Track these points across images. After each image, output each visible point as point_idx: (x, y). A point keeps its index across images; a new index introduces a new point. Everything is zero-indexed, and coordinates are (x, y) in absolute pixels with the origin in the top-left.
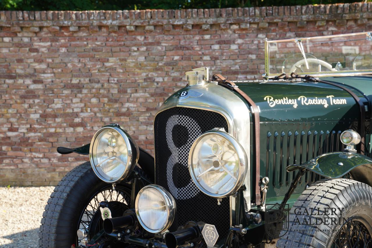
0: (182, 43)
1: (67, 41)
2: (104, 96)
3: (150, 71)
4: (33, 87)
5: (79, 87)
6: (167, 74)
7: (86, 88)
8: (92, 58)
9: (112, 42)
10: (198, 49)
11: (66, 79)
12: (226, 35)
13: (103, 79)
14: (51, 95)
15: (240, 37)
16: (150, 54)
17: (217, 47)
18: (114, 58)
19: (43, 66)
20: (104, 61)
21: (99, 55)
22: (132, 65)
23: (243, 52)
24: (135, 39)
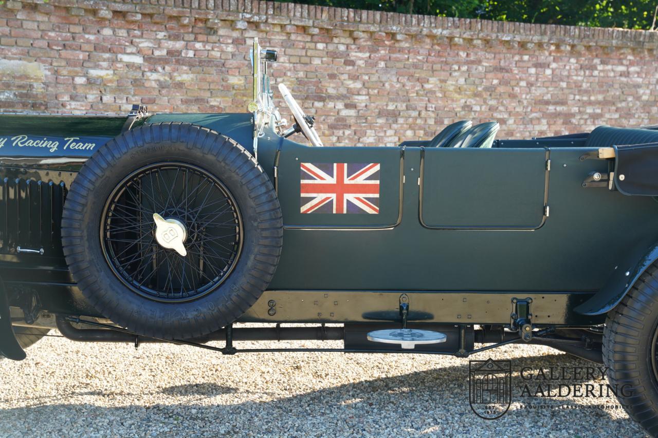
0: (502, 64)
1: (387, 52)
2: (420, 128)
3: (469, 97)
4: (345, 113)
5: (394, 116)
6: (485, 102)
7: (402, 117)
8: (411, 76)
9: (434, 58)
10: (516, 72)
11: (381, 103)
12: (543, 57)
13: (421, 105)
14: (363, 125)
15: (554, 60)
16: (470, 75)
17: (533, 71)
18: (434, 79)
19: (358, 85)
20: (422, 81)
21: (419, 73)
22: (451, 88)
23: (555, 79)
24: (458, 54)
